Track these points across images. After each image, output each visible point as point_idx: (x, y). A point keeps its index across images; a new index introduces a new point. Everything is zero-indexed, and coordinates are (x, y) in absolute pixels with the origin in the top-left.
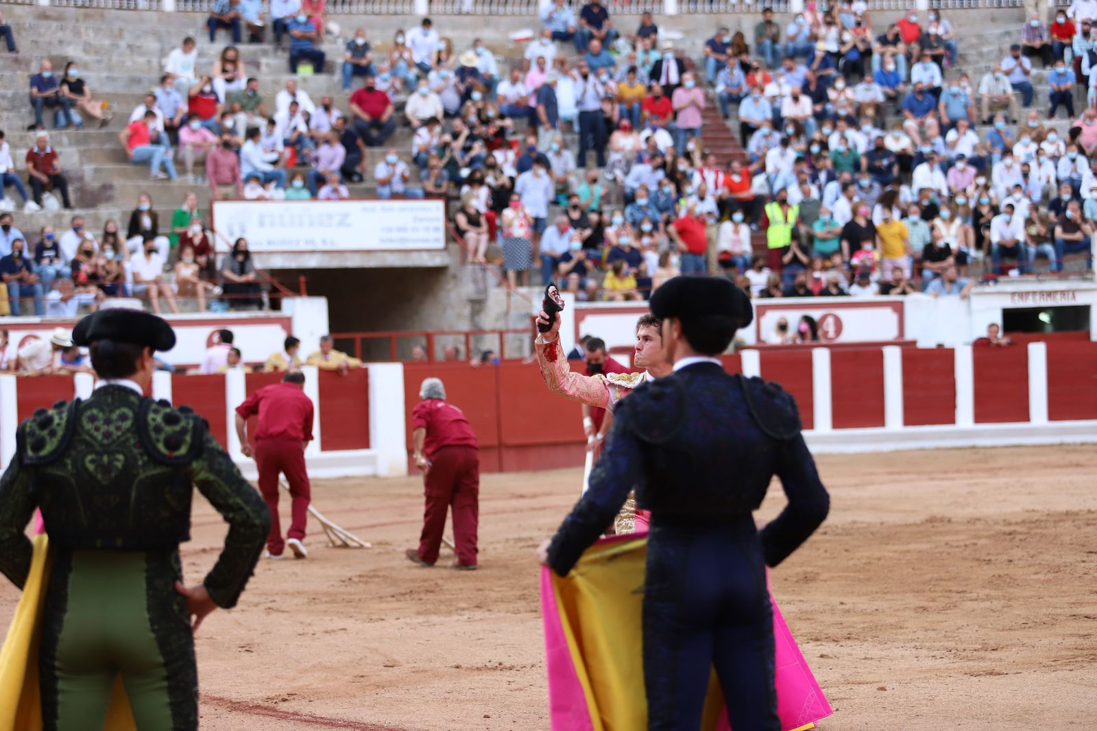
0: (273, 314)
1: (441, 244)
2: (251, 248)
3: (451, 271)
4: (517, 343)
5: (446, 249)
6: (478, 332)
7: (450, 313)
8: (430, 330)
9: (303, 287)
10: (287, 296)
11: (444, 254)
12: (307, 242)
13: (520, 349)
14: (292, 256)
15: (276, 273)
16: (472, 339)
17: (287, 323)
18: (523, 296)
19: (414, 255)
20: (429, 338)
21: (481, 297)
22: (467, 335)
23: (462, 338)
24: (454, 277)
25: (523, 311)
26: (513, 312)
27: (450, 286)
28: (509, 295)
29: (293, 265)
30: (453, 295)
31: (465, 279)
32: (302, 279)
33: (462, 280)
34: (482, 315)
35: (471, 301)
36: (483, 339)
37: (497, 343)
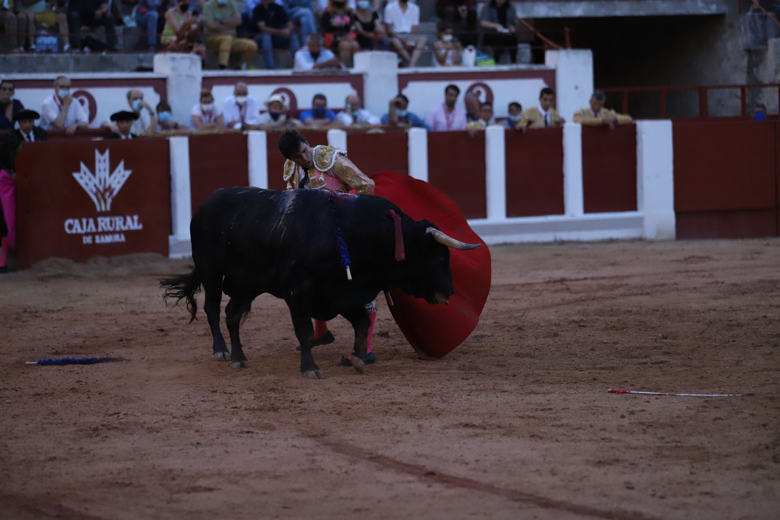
0: (536, 67)
3: (727, 21)
6: (756, 85)
7: (726, 65)
8: (704, 84)
9: (567, 39)
10: (551, 48)
15: (539, 22)
16: (747, 91)
17: (550, 77)
19: (689, 2)
20: (703, 93)
21: (761, 47)
22: (743, 88)
23: (739, 92)
24: (731, 26)
27: (726, 36)
29: (558, 14)
30: (729, 46)
31: (742, 28)
32: (567, 29)
33: (739, 28)
34: (761, 67)
35: (749, 51)
36: (761, 92)
37: (776, 97)
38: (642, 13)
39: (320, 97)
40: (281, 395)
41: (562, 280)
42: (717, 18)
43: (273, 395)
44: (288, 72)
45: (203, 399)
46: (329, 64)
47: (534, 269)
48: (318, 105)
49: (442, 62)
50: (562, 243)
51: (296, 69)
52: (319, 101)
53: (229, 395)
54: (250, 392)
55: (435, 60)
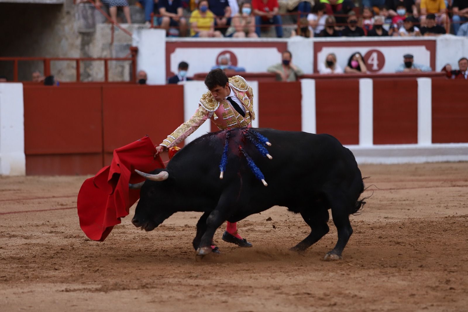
3: (65, 9)
4: (120, 69)
6: (88, 59)
7: (65, 43)
8: (48, 57)
13: (122, 74)
16: (82, 65)
18: (124, 30)
20: (46, 63)
21: (91, 30)
22: (78, 61)
23: (74, 64)
24: (68, 13)
25: (125, 43)
26: (115, 43)
27: (64, 21)
28: (113, 29)
30: (67, 28)
31: (77, 15)
33: (74, 16)
34: (91, 45)
35: (82, 33)
36: (91, 65)
37: (103, 68)
42: (56, 8)
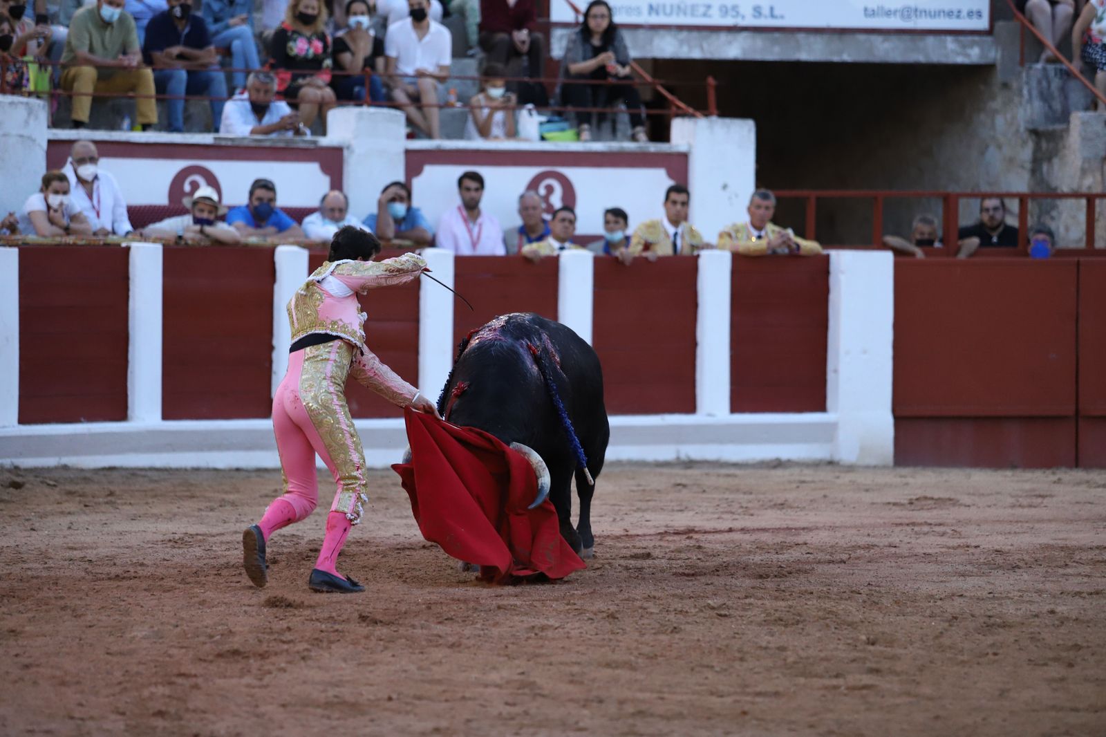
0: (654, 147)
1: (983, 23)
2: (618, 19)
3: (999, 77)
5: (990, 32)
6: (1046, 195)
7: (993, 156)
8: (952, 189)
9: (712, 99)
10: (683, 115)
11: (989, 39)
12: (724, 11)
14: (695, 34)
15: (661, 67)
16: (1030, 205)
17: (678, 166)
19: (930, 40)
20: (950, 203)
22: (1023, 199)
24: (1005, 86)
27: (996, 104)
29: (696, 54)
30: (1000, 121)
31: (1025, 92)
32: (711, 81)
33: (1020, 94)
34: (1056, 161)
35: (1035, 133)
36: (1054, 207)
37: (1082, 217)
38: (847, 57)
39: (264, 186)
40: (176, 723)
41: (689, 532)
42: (978, 73)
43: (160, 723)
44: (207, 139)
45: (30, 728)
46: (281, 127)
47: (638, 510)
48: (260, 199)
49: (484, 132)
50: (690, 464)
51: (222, 134)
52: (260, 193)
53: (79, 722)
54: (119, 717)
55: (471, 127)
